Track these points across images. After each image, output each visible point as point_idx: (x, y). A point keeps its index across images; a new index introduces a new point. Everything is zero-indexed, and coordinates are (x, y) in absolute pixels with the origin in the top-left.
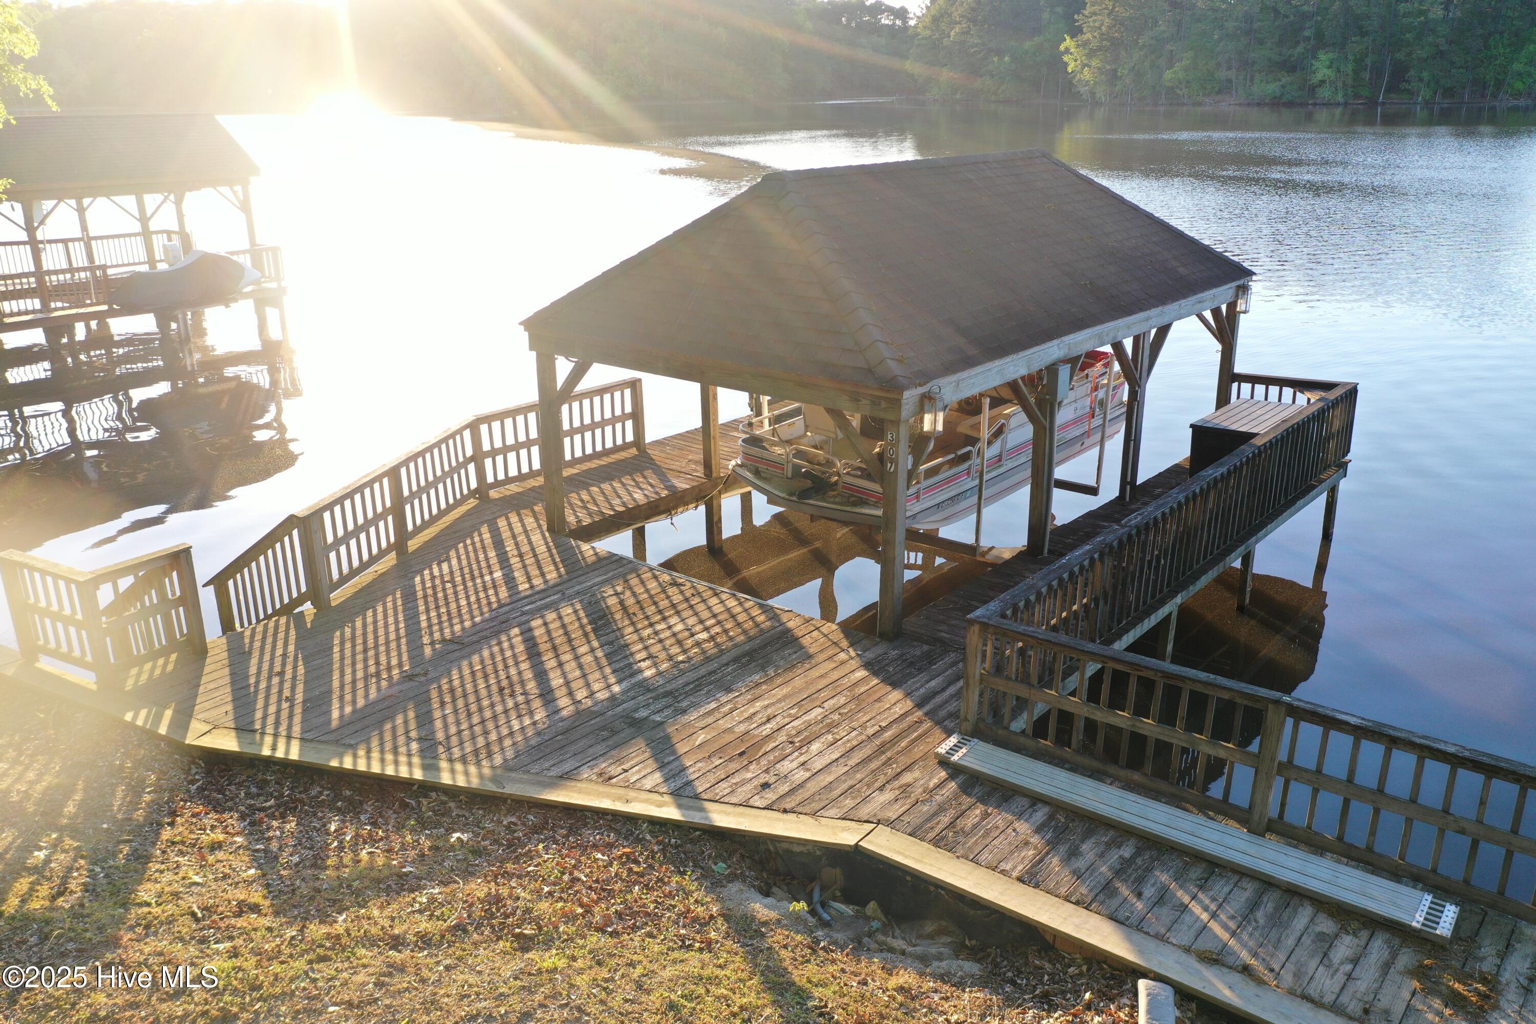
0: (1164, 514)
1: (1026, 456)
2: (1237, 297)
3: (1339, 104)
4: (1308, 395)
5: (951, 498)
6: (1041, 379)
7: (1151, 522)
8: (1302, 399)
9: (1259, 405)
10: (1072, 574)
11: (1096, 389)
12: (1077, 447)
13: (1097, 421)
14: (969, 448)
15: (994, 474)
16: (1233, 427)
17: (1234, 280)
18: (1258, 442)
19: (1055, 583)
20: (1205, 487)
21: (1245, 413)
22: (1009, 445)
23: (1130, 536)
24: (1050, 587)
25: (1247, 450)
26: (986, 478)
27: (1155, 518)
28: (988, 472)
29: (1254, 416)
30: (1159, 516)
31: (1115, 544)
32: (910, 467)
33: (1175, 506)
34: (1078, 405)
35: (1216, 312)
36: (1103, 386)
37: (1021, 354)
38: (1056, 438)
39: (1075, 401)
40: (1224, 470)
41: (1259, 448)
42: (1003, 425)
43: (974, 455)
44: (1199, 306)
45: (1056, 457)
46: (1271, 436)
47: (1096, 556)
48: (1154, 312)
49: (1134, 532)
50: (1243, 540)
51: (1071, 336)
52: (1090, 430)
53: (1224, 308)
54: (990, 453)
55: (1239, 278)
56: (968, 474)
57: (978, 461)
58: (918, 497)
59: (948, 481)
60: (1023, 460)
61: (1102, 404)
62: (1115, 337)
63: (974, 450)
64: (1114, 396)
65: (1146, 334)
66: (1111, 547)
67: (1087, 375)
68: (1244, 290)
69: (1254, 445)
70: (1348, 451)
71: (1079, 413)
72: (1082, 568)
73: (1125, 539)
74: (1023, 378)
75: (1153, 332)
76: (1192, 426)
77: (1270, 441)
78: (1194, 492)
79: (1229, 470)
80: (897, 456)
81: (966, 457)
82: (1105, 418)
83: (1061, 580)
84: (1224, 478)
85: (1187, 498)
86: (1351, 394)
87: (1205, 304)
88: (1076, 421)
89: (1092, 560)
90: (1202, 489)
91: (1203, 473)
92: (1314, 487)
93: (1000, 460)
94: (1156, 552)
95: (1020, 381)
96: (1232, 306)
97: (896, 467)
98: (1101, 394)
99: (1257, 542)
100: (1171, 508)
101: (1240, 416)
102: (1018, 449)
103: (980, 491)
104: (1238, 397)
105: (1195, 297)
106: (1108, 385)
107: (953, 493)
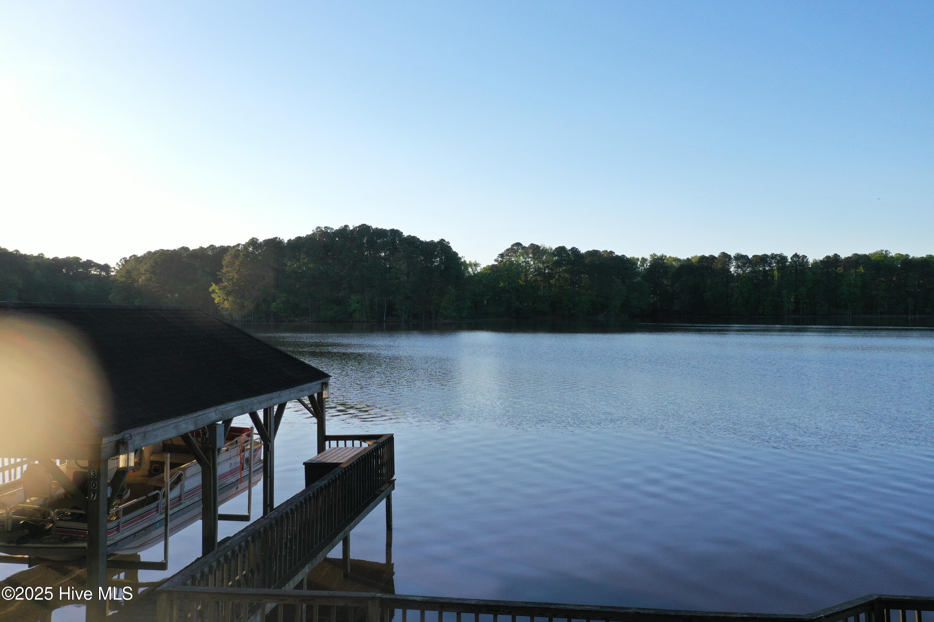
0: (292, 509)
1: (198, 497)
2: (322, 389)
3: (364, 322)
4: (368, 443)
5: (144, 529)
6: (204, 434)
7: (284, 515)
8: (365, 445)
9: (342, 450)
10: (233, 552)
11: (243, 450)
12: (234, 490)
13: (245, 473)
14: (157, 491)
15: (176, 509)
16: (329, 461)
17: (319, 379)
18: (344, 466)
19: (222, 559)
20: (316, 492)
21: (334, 454)
22: (186, 489)
23: (271, 525)
24: (219, 562)
25: (337, 471)
26: (170, 512)
27: (287, 513)
28: (171, 509)
29: (340, 455)
30: (289, 511)
31: (262, 530)
32: (109, 495)
33: (298, 504)
34: (233, 461)
35: (311, 398)
36: (247, 450)
37: (190, 416)
38: (218, 484)
39: (230, 459)
40: (326, 482)
41: (345, 469)
42: (181, 474)
43: (161, 496)
44: (300, 393)
45: (219, 498)
46: (351, 462)
47: (250, 539)
48: (275, 394)
49: (274, 522)
50: (341, 529)
51: (223, 406)
52: (241, 478)
53: (316, 395)
54: (173, 494)
55: (322, 378)
56: (157, 510)
57: (164, 501)
58: (118, 530)
59: (142, 516)
60: (197, 499)
61: (248, 461)
62: (252, 409)
63: (161, 493)
64: (255, 456)
65: (271, 408)
66: (259, 532)
67: (237, 441)
68: (325, 385)
69: (342, 468)
70: (394, 474)
71: (233, 467)
72: (240, 547)
73: (268, 526)
74: (192, 432)
75: (276, 408)
76: (304, 464)
77: (350, 465)
78: (309, 495)
79: (328, 481)
80: (99, 487)
81: (155, 498)
82: (250, 470)
83: (226, 556)
84: (326, 487)
85: (305, 499)
86: (390, 439)
87: (305, 393)
88: (232, 473)
89: (247, 542)
90: (314, 494)
91: (314, 485)
92: (379, 495)
93: (180, 500)
94: (289, 537)
95: (190, 435)
96: (320, 394)
97: (98, 496)
98: (247, 454)
99: (351, 529)
100: (296, 506)
101: (332, 456)
102: (192, 492)
103: (166, 521)
104: (330, 447)
105: (298, 387)
106: (250, 449)
107: (146, 525)
